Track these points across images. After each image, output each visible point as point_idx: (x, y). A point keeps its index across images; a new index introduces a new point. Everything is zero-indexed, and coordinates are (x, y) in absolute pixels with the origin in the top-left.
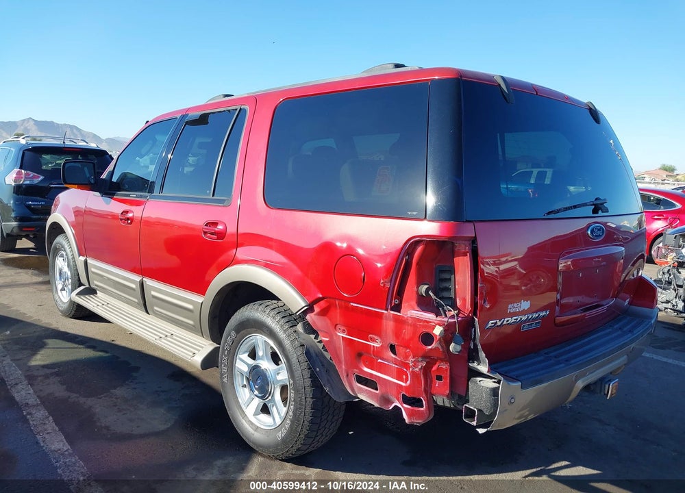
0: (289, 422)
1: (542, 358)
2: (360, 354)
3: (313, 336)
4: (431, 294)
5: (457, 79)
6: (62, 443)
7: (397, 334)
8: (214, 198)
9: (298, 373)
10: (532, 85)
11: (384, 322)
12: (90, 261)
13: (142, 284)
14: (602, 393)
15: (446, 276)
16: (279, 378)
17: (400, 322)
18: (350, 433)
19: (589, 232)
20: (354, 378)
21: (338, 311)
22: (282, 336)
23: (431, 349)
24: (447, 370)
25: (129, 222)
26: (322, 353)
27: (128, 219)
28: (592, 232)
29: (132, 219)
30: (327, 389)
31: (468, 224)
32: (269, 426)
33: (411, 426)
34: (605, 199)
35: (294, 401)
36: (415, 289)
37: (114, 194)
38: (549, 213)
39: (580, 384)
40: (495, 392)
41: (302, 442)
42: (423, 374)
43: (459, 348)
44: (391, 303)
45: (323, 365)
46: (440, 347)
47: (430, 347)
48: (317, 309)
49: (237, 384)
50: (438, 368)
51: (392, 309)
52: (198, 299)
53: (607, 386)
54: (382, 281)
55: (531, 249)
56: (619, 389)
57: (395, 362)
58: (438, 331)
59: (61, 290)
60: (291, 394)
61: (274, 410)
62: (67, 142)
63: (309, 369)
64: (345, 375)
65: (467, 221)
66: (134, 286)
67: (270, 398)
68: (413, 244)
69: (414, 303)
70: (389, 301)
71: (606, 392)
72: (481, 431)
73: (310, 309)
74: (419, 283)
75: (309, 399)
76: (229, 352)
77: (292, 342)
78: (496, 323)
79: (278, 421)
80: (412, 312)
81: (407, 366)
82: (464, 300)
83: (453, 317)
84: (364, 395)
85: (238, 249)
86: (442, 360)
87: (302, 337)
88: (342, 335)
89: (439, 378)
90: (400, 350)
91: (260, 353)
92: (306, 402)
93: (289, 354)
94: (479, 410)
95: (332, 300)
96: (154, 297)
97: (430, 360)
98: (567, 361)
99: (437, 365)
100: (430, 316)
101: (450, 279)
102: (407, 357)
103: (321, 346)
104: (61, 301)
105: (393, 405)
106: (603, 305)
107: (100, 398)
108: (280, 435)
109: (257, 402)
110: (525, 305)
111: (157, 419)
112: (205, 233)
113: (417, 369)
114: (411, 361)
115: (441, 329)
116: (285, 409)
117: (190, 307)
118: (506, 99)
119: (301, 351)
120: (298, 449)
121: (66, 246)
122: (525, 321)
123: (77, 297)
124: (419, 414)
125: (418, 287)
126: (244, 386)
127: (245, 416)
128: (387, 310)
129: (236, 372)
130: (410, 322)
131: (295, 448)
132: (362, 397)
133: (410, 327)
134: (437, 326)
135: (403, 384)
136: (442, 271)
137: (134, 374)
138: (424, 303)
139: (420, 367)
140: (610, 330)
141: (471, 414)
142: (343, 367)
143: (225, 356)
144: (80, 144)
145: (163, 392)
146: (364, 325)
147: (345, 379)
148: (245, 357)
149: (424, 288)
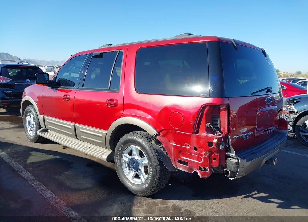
0: (149, 180)
1: (250, 150)
2: (180, 151)
3: (158, 145)
4: (212, 126)
5: (218, 41)
6: (51, 194)
7: (198, 142)
8: (110, 89)
9: (153, 160)
10: (243, 42)
11: (192, 138)
12: (46, 117)
13: (75, 126)
14: (272, 164)
15: (216, 119)
16: (143, 163)
17: (199, 138)
18: (170, 185)
19: (266, 101)
20: (177, 161)
21: (171, 134)
22: (145, 146)
23: (212, 148)
24: (218, 156)
25: (68, 99)
26: (163, 152)
27: (67, 98)
28: (267, 100)
29: (69, 98)
30: (166, 166)
31: (226, 99)
32: (139, 183)
33: (202, 179)
34: (271, 88)
35: (152, 172)
36: (205, 125)
37: (58, 88)
38: (253, 93)
39: (265, 160)
40: (237, 163)
41: (155, 188)
42: (208, 158)
43: (223, 147)
44: (195, 130)
45: (164, 157)
46: (216, 147)
47: (212, 147)
48: (161, 134)
49: (123, 166)
50: (214, 155)
51: (195, 133)
52: (105, 132)
53: (273, 161)
54: (191, 122)
55: (240, 108)
56: (277, 162)
57: (196, 154)
58: (215, 141)
59: (29, 130)
60: (150, 169)
61: (141, 176)
62: (20, 63)
63: (158, 158)
64: (173, 160)
65: (226, 97)
66: (71, 127)
67: (139, 171)
68: (204, 107)
69: (204, 130)
70: (194, 129)
71: (273, 163)
72: (231, 179)
73: (159, 134)
74: (206, 122)
75: (158, 171)
76: (120, 153)
77: (150, 148)
78: (236, 137)
79: (144, 180)
80: (204, 134)
81: (202, 155)
82: (224, 128)
83: (220, 135)
84: (181, 168)
85: (124, 110)
86: (216, 152)
87: (154, 145)
88: (173, 144)
89: (215, 159)
90: (199, 149)
91: (134, 153)
92: (157, 172)
93: (149, 153)
94: (231, 171)
95: (168, 130)
96: (81, 132)
97: (211, 152)
98: (260, 151)
99: (214, 154)
100: (211, 135)
101: (218, 121)
102: (201, 151)
103: (162, 149)
104: (30, 135)
105: (194, 171)
106: (270, 129)
107: (60, 176)
108: (145, 186)
109: (133, 173)
110: (245, 130)
111: (88, 183)
112: (108, 104)
113: (206, 156)
114: (203, 153)
115: (217, 140)
116: (147, 176)
117: (101, 135)
118: (235, 48)
119: (154, 151)
120: (153, 192)
121: (33, 111)
122: (245, 136)
123: (40, 133)
124: (206, 174)
125: (206, 124)
126: (126, 167)
127: (127, 180)
128: (193, 133)
129: (123, 161)
130: (203, 138)
131: (152, 191)
132: (180, 169)
133: (203, 140)
134: (215, 139)
135: (200, 162)
136: (214, 117)
137: (72, 165)
138: (209, 130)
139: (207, 155)
140: (272, 139)
141: (227, 173)
142: (173, 157)
143: (118, 155)
144: (25, 64)
145: (87, 172)
146: (183, 140)
147: (173, 162)
148: (127, 155)
149: (208, 124)
